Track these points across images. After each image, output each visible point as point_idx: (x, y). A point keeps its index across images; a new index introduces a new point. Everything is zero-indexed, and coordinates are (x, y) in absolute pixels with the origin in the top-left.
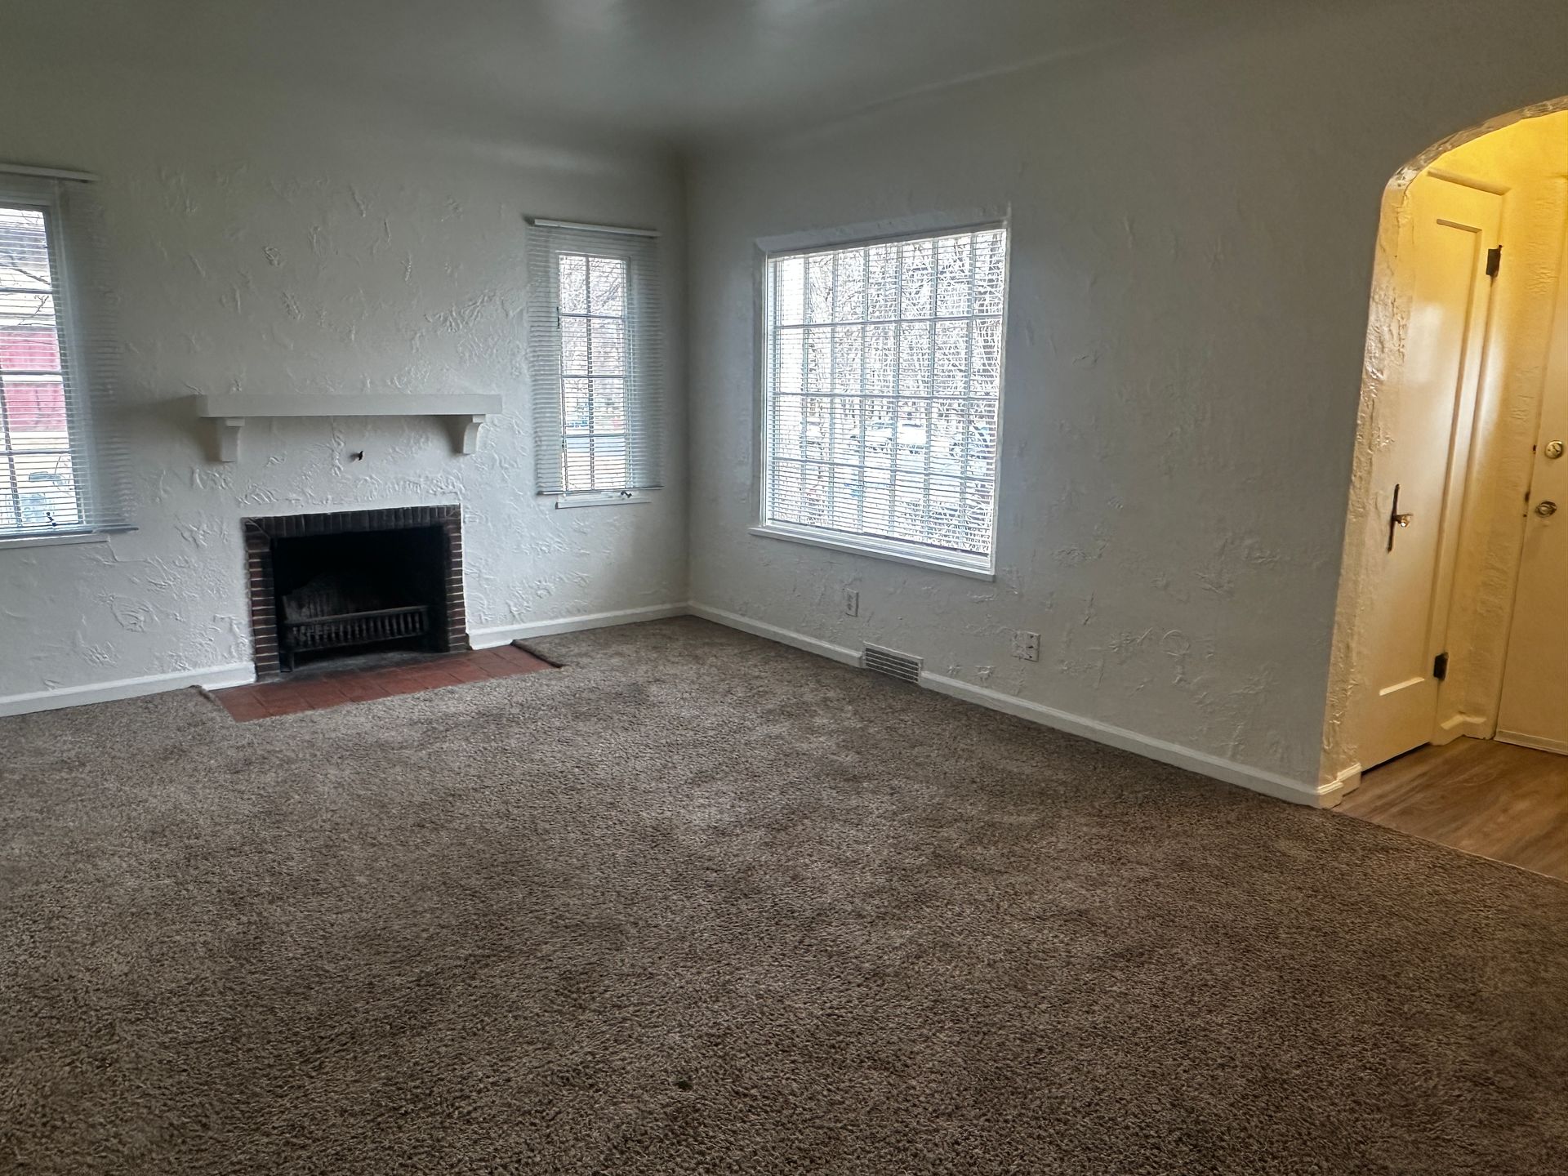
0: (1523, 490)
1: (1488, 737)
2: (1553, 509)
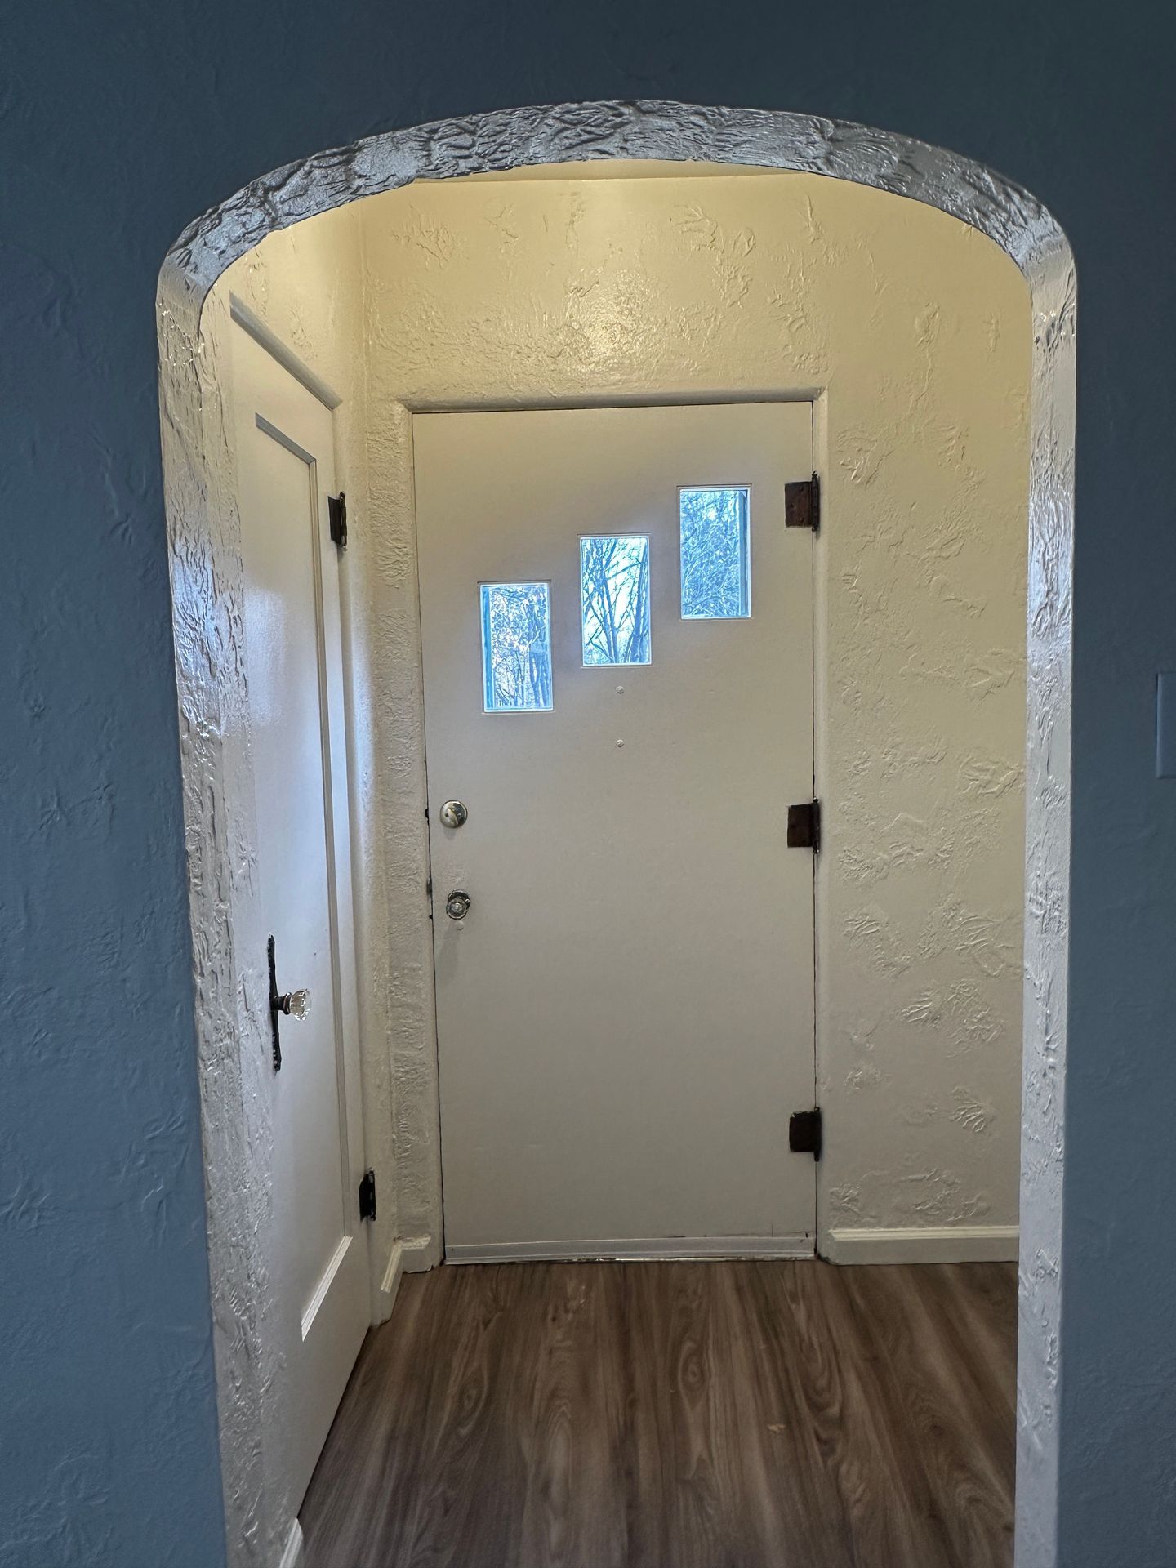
0: (423, 880)
1: (436, 1263)
2: (468, 905)
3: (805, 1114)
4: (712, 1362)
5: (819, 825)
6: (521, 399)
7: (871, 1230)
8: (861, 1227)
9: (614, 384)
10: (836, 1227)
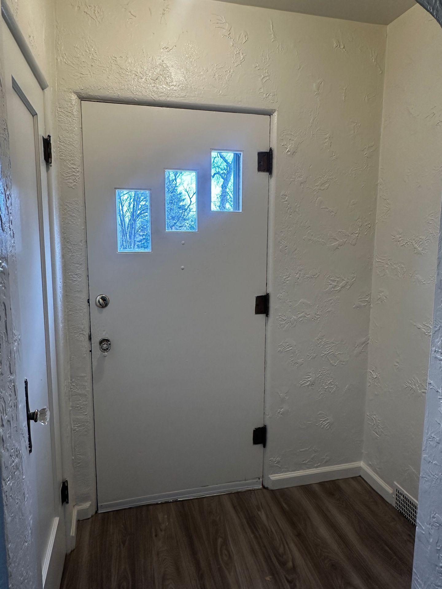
0: (87, 333)
1: (94, 513)
2: (110, 344)
3: (259, 428)
4: (232, 548)
5: (269, 305)
6: (138, 99)
7: (285, 474)
8: (282, 473)
9: (183, 97)
10: (272, 474)
